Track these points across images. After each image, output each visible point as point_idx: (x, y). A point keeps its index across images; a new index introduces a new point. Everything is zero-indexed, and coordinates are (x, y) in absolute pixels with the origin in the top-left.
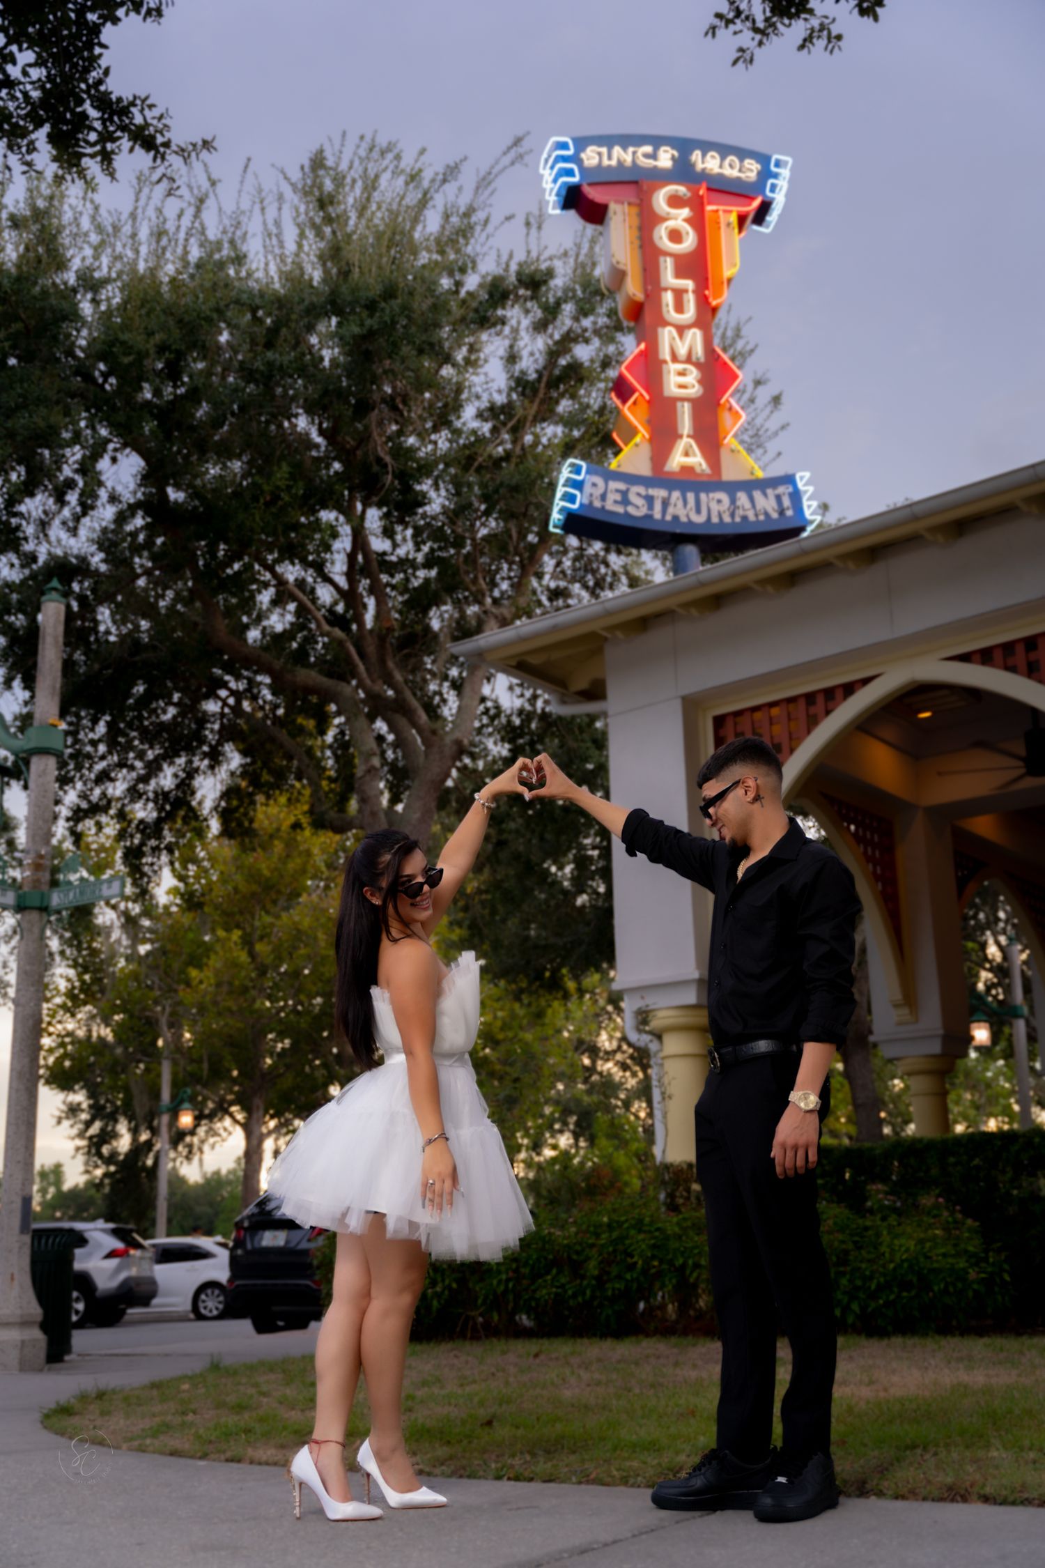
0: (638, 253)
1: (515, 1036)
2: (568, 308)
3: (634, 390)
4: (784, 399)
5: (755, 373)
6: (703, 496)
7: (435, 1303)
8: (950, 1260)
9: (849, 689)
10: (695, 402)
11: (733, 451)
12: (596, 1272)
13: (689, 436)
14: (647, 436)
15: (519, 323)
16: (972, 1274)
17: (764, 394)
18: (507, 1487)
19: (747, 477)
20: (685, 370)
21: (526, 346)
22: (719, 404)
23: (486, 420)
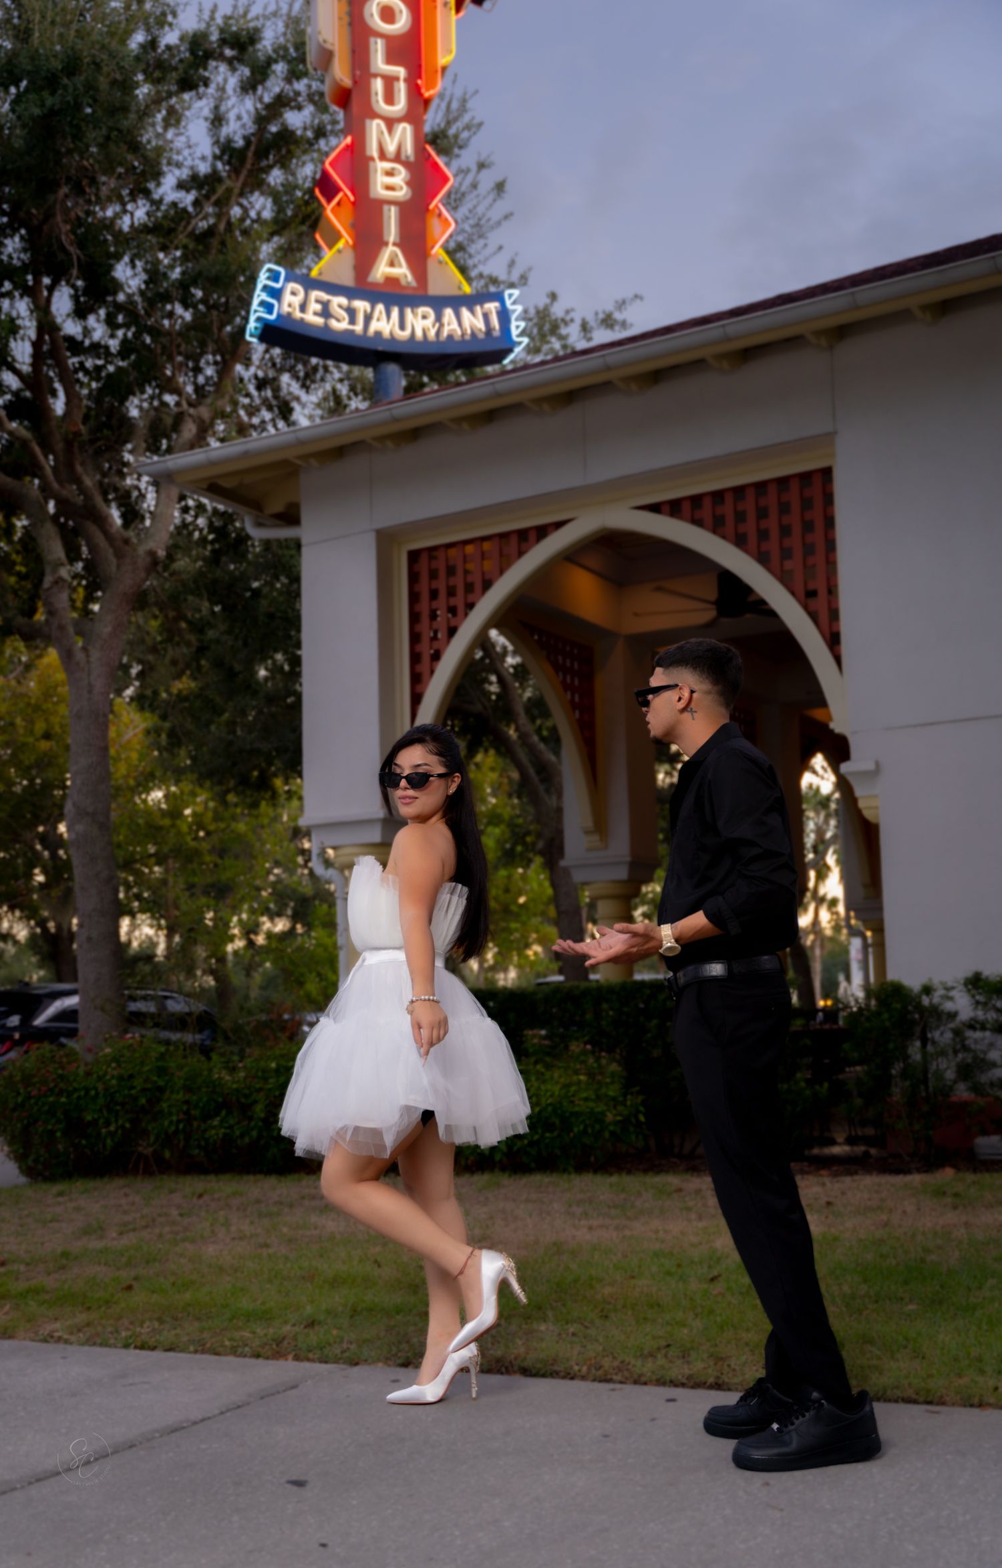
0: (346, 31)
1: (228, 826)
2: (280, 68)
3: (339, 190)
4: (508, 187)
5: (479, 154)
6: (408, 311)
7: (109, 1142)
8: (591, 1104)
9: (542, 532)
10: (402, 206)
11: (440, 262)
12: (262, 1115)
13: (395, 244)
14: (350, 242)
15: (225, 80)
16: (610, 1117)
17: (487, 180)
18: (134, 1357)
19: (454, 292)
20: (393, 169)
21: (233, 106)
22: (427, 210)
23: (188, 191)
